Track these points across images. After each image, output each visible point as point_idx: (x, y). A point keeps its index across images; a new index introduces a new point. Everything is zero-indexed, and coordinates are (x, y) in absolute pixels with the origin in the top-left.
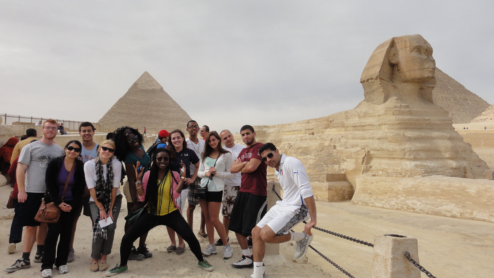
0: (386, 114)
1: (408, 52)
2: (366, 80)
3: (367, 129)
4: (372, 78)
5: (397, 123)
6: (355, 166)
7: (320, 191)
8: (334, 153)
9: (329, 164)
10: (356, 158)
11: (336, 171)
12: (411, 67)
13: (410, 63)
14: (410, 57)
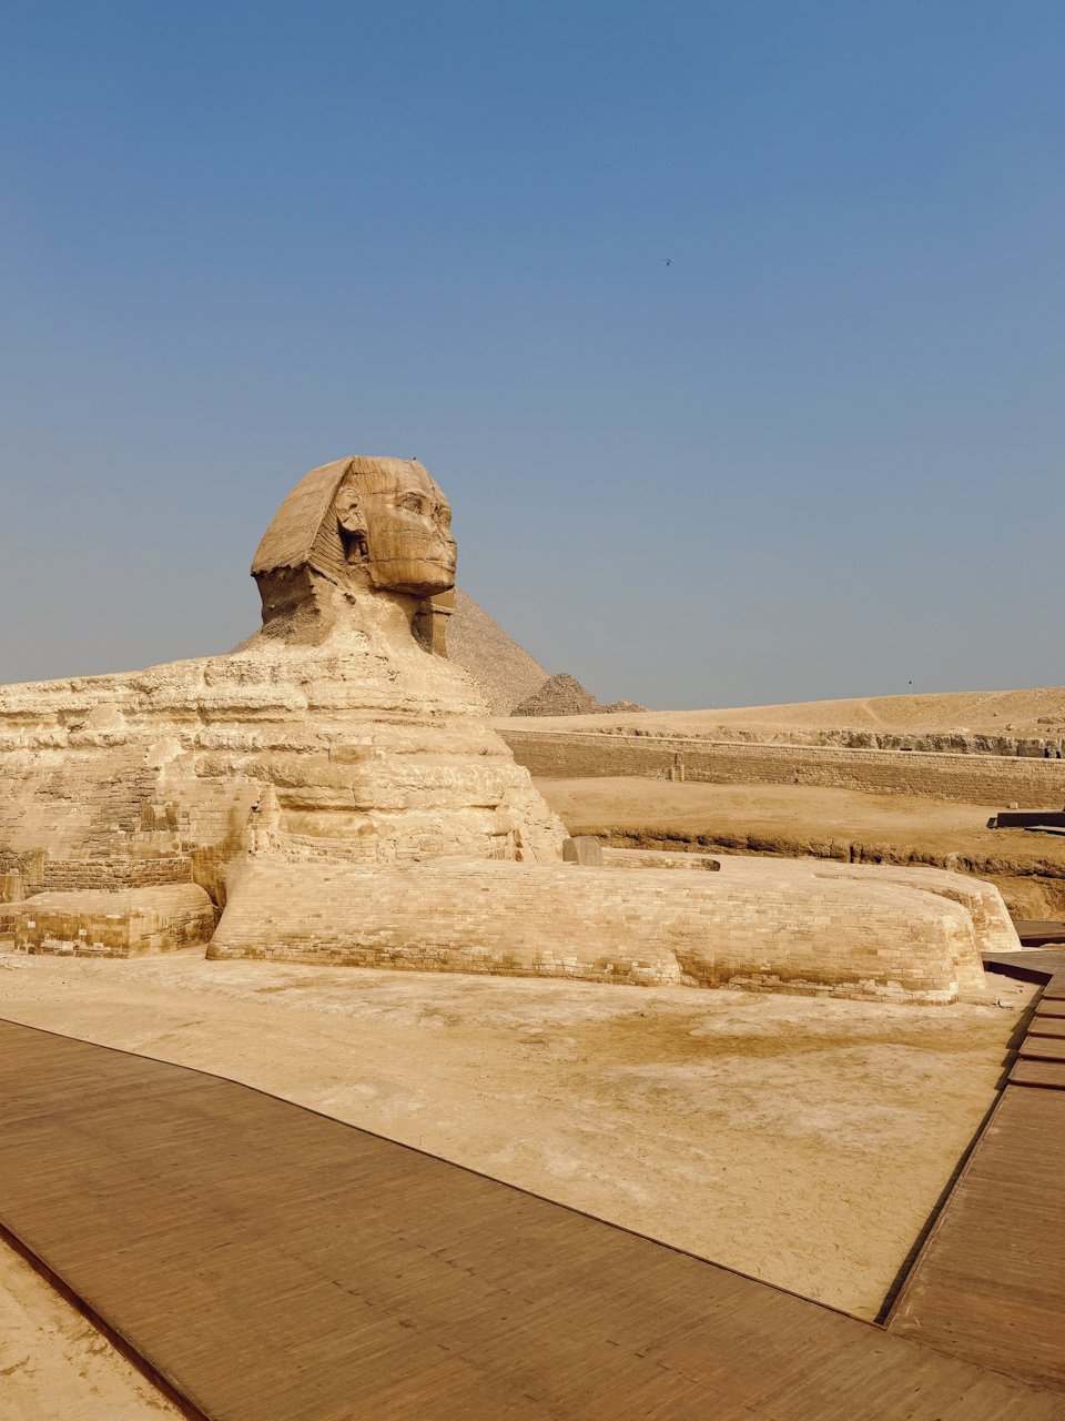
1: (390, 506)
2: (269, 569)
3: (266, 720)
4: (288, 566)
6: (225, 834)
7: (103, 922)
8: (158, 793)
9: (138, 829)
10: (227, 808)
11: (163, 852)
12: (396, 550)
13: (396, 538)
14: (395, 520)
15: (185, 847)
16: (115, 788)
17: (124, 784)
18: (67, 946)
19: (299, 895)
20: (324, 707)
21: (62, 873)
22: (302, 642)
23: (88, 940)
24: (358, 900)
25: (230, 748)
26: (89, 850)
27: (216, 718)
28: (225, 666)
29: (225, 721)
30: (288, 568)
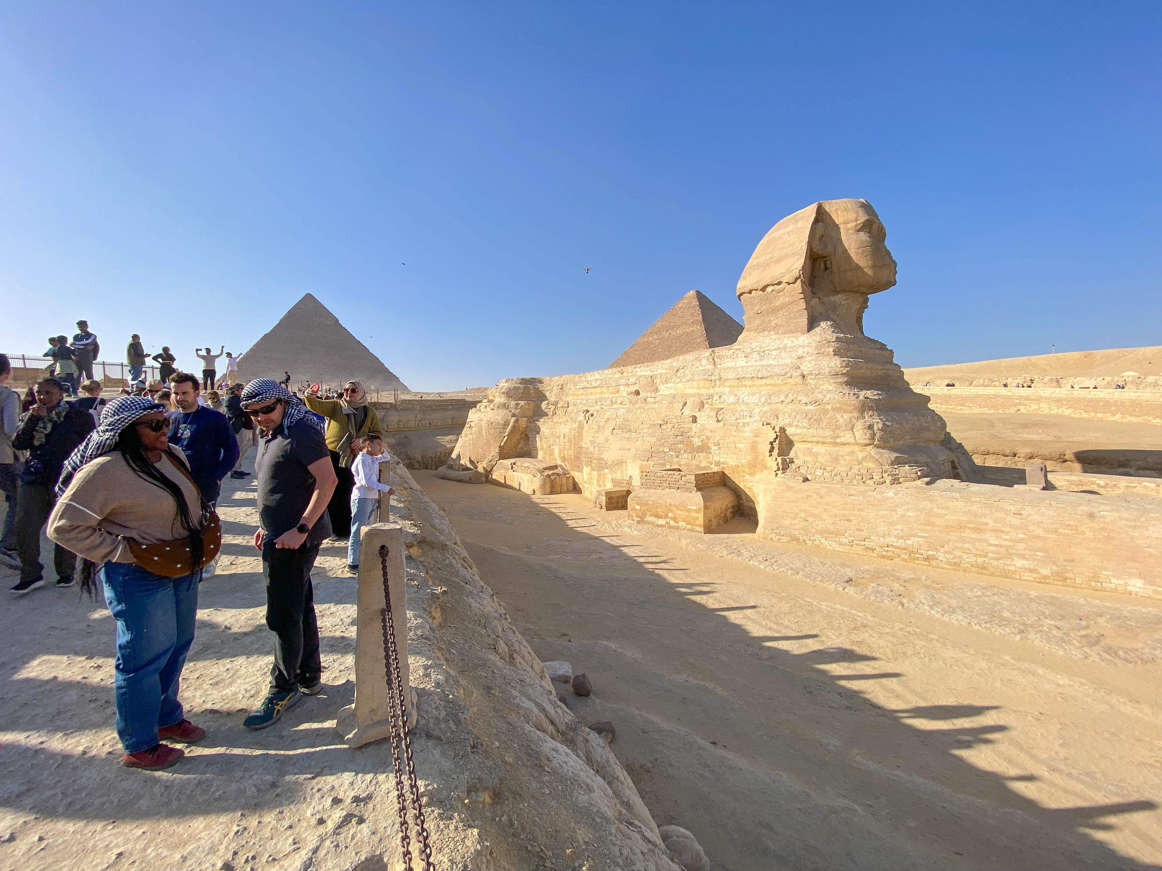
0: (819, 353)
2: (759, 288)
6: (749, 457)
7: (684, 510)
8: (694, 431)
9: (682, 452)
10: (751, 441)
11: (702, 465)
15: (718, 464)
16: (663, 427)
17: (669, 426)
18: (662, 522)
19: (827, 504)
20: (819, 374)
21: (652, 478)
22: (792, 332)
23: (675, 519)
24: (884, 512)
26: (653, 463)
27: (729, 385)
28: (731, 352)
29: (735, 387)
30: (779, 283)
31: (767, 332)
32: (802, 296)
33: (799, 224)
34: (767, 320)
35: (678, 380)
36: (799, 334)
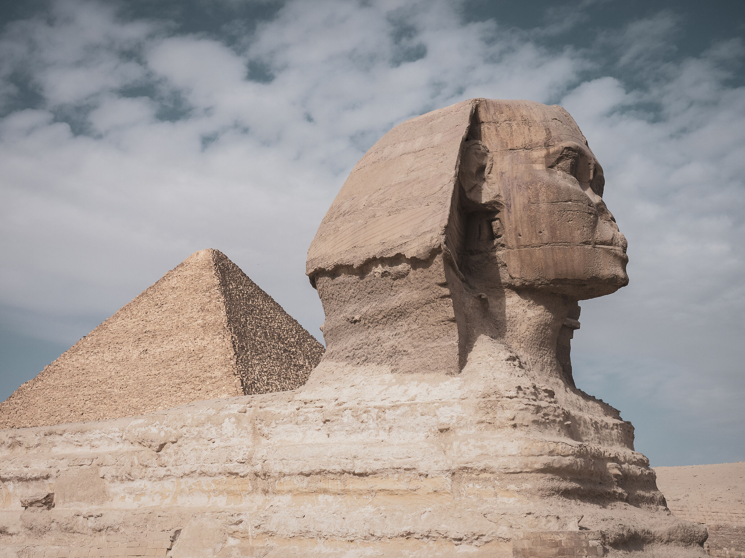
0: (482, 422)
1: (539, 167)
5: (537, 466)
12: (553, 229)
13: (551, 213)
14: (548, 186)
20: (484, 470)
22: (426, 368)
25: (320, 535)
27: (286, 488)
28: (292, 408)
29: (302, 493)
30: (398, 258)
31: (373, 366)
32: (446, 291)
33: (438, 138)
34: (373, 338)
35: (162, 472)
36: (442, 374)
